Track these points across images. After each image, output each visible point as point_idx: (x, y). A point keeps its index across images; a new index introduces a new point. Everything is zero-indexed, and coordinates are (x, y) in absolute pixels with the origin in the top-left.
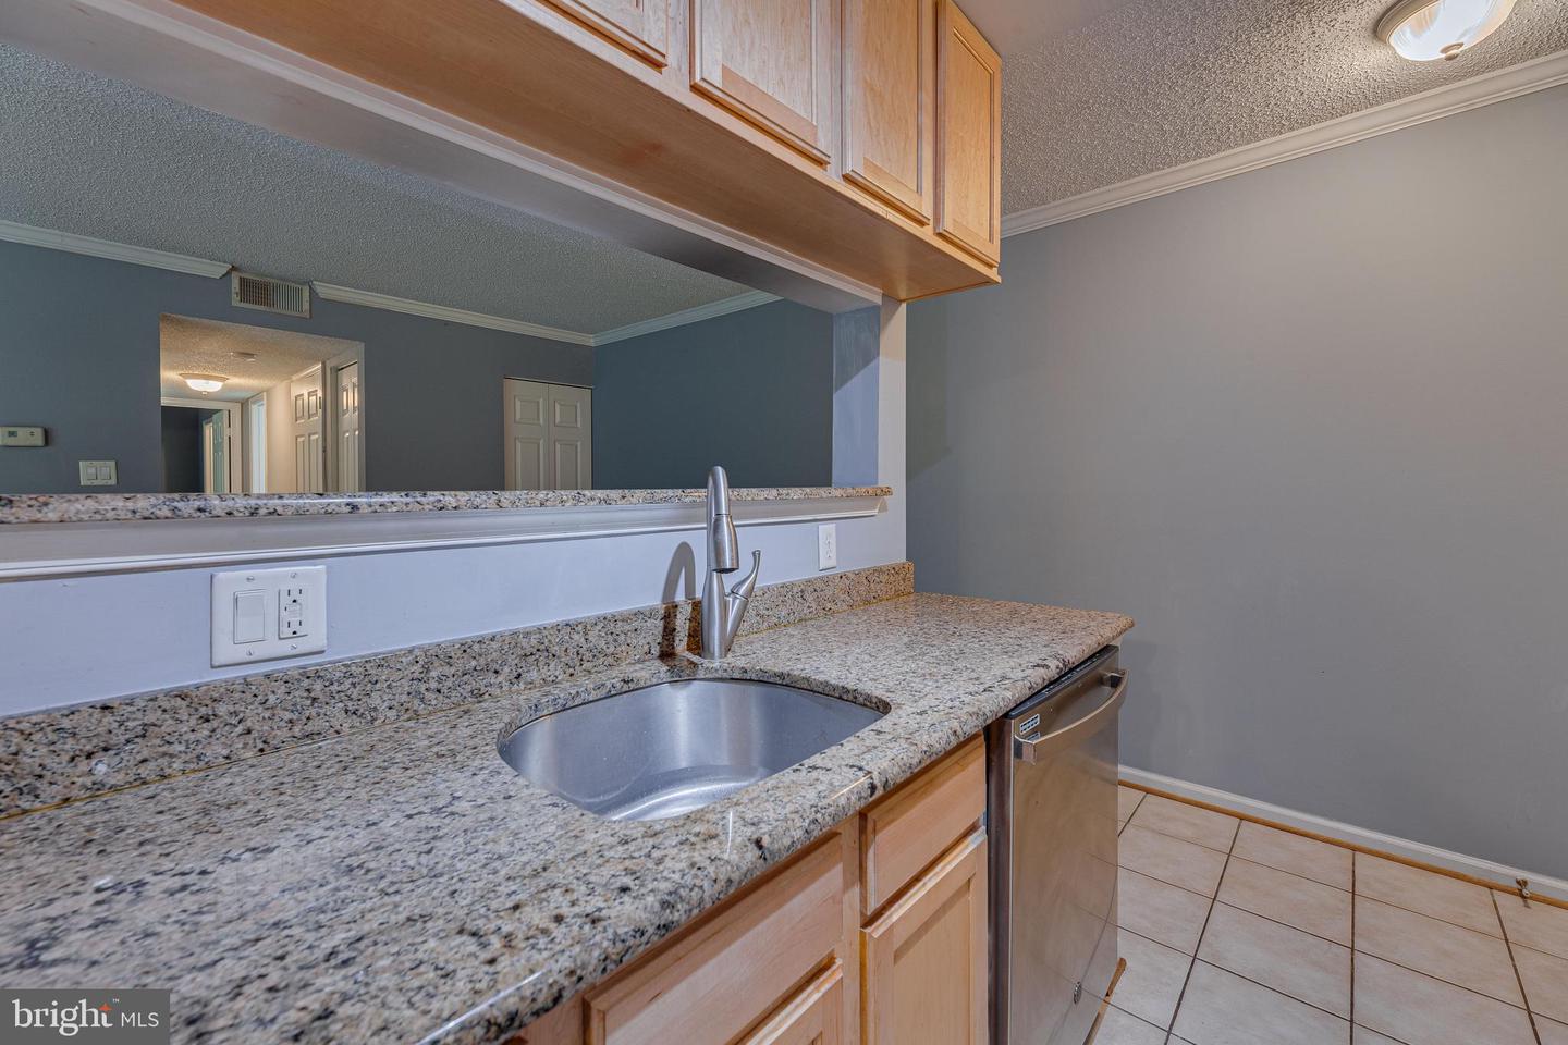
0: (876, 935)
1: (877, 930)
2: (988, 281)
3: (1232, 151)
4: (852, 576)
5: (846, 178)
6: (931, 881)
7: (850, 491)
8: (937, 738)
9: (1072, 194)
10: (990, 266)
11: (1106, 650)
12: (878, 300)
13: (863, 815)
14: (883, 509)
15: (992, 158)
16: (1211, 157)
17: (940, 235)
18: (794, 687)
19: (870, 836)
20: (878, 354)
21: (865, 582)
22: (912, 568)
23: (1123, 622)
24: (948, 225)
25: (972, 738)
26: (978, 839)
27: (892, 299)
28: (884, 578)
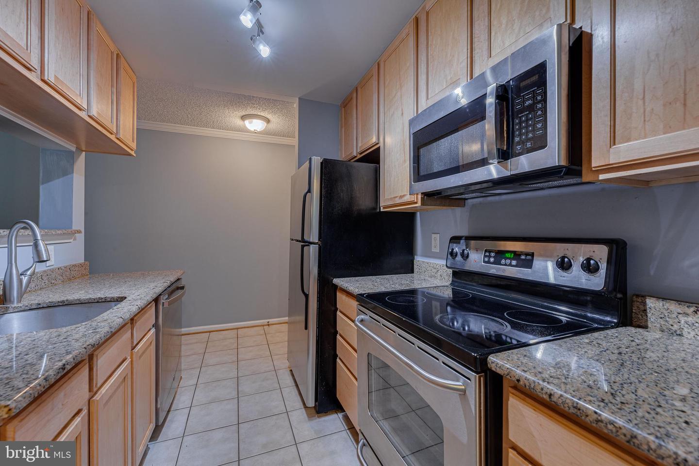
0: (136, 351)
1: (136, 350)
2: (130, 155)
3: (206, 129)
4: (64, 268)
5: (90, 116)
6: (145, 340)
7: (64, 231)
8: (140, 303)
9: (152, 121)
10: (132, 150)
11: (178, 279)
12: (74, 149)
13: (132, 319)
14: (75, 239)
15: (133, 112)
16: (201, 128)
17: (118, 139)
18: (71, 304)
19: (135, 324)
20: (73, 173)
21: (69, 271)
22: (88, 264)
23: (182, 272)
24: (121, 136)
25: (151, 302)
26: (153, 330)
27: (80, 150)
28: (77, 269)
